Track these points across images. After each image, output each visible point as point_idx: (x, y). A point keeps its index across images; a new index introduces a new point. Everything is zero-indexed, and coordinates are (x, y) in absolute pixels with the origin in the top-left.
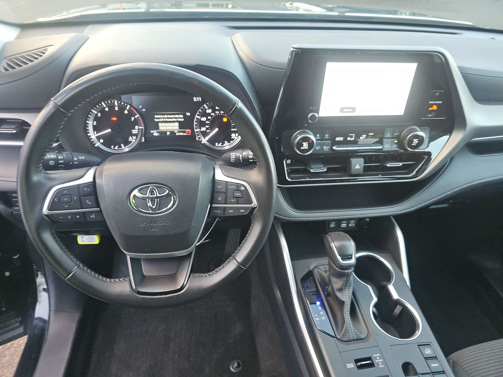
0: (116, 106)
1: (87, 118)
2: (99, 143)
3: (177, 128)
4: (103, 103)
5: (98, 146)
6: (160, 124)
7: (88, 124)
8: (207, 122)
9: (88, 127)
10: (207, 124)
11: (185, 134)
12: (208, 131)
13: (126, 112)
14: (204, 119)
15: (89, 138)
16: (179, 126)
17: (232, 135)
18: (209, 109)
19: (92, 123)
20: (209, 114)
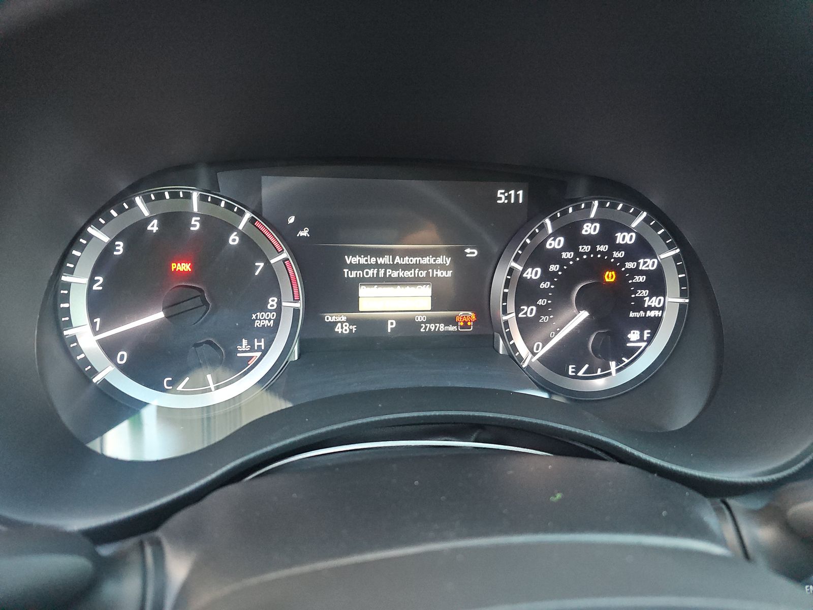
0: (196, 215)
1: (63, 262)
2: (111, 368)
3: (427, 304)
4: (138, 200)
5: (104, 382)
6: (363, 291)
7: (68, 286)
8: (544, 285)
9: (66, 299)
10: (544, 293)
11: (452, 328)
12: (544, 319)
13: (234, 239)
14: (533, 274)
15: (69, 348)
16: (433, 297)
17: (629, 336)
18: (555, 235)
19: (85, 281)
20: (554, 256)
